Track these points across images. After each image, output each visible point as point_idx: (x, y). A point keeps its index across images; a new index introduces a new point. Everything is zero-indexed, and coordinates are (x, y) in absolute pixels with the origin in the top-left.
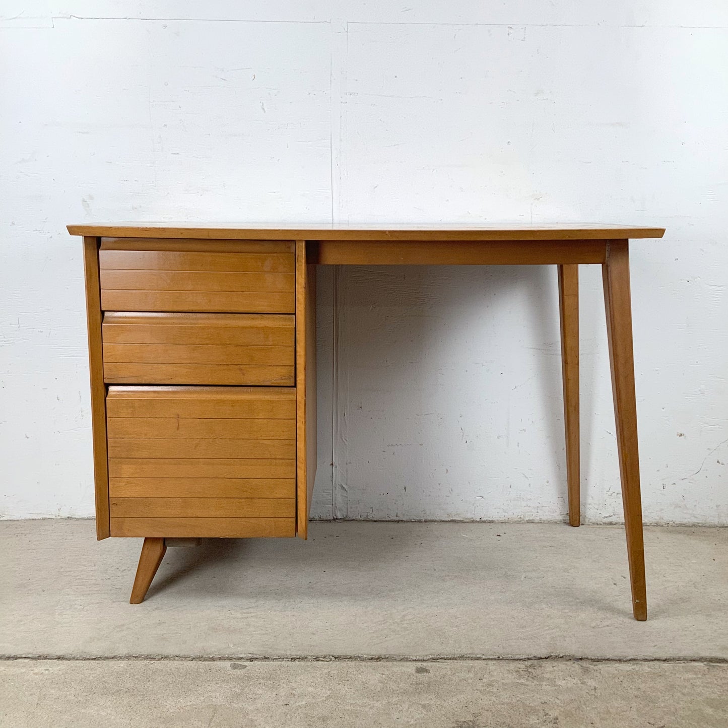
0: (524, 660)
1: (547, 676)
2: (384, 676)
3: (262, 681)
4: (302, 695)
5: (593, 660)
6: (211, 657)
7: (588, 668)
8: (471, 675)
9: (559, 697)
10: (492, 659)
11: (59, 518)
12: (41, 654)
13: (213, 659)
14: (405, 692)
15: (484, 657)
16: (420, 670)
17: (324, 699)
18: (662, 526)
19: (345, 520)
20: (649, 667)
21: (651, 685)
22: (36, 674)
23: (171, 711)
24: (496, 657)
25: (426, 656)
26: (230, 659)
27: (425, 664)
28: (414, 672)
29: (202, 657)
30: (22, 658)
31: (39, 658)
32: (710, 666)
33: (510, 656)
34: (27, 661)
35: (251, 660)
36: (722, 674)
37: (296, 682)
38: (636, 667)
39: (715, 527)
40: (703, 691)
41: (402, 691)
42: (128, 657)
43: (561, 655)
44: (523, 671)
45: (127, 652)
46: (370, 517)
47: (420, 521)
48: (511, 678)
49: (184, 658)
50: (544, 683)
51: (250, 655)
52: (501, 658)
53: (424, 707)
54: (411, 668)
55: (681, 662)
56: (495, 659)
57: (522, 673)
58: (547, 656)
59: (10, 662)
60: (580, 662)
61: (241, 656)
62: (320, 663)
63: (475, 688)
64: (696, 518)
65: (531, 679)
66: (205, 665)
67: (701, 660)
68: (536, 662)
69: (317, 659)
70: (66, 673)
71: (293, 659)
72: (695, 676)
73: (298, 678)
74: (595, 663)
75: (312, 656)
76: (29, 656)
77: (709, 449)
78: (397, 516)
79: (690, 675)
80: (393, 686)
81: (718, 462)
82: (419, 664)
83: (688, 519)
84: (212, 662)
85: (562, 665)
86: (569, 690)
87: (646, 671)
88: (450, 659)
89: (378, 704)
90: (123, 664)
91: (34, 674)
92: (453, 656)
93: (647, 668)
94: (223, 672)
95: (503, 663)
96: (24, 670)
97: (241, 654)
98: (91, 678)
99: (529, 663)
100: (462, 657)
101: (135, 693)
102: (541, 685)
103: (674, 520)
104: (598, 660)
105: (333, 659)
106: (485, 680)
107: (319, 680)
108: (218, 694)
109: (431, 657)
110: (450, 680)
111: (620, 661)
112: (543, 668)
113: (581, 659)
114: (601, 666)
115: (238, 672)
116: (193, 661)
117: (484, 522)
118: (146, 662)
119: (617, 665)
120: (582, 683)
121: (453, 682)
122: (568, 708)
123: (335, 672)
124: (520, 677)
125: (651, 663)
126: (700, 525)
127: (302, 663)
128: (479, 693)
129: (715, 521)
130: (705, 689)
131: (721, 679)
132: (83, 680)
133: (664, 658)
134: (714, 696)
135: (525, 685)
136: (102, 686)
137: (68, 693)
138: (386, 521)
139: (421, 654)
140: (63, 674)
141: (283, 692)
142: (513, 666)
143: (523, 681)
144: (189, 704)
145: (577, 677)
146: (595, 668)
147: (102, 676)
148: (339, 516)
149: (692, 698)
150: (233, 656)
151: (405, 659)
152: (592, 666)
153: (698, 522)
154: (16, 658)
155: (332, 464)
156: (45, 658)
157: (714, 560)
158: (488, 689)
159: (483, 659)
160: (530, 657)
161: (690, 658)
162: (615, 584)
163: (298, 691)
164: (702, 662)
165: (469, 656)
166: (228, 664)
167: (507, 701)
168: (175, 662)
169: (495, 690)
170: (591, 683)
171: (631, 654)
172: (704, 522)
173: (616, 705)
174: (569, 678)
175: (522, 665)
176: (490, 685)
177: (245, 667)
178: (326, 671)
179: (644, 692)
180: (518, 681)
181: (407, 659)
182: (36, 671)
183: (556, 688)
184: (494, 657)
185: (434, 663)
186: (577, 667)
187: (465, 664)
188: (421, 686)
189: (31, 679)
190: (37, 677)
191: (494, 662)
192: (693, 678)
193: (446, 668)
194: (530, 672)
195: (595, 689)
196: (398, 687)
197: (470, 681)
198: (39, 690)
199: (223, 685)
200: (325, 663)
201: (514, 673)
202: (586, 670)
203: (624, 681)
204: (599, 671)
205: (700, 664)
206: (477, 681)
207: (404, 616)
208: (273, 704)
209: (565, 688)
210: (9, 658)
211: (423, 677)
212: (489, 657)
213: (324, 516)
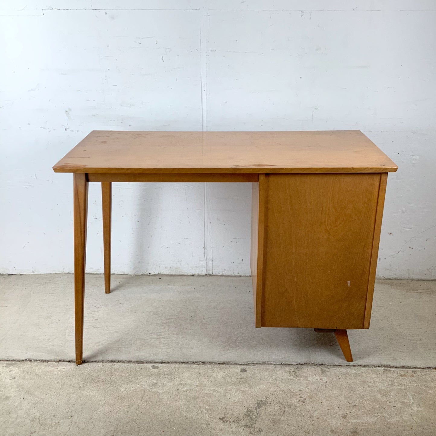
0: (294, 365)
1: (304, 374)
2: (225, 374)
3: (166, 376)
4: (185, 385)
5: (328, 366)
6: (142, 361)
7: (324, 370)
8: (267, 374)
9: (308, 387)
10: (278, 364)
11: (64, 273)
12: (60, 359)
13: (143, 363)
14: (234, 383)
15: (274, 363)
16: (243, 371)
17: (196, 387)
18: (378, 279)
19: (211, 275)
20: (355, 370)
21: (354, 381)
22: (59, 371)
23: (124, 393)
24: (280, 363)
25: (246, 362)
26: (151, 362)
27: (245, 367)
28: (239, 371)
29: (138, 361)
30: (51, 361)
31: (60, 361)
32: (385, 370)
33: (287, 363)
34: (54, 363)
35: (161, 363)
36: (390, 375)
37: (182, 377)
38: (349, 370)
39: (406, 280)
40: (379, 385)
41: (233, 382)
42: (102, 361)
43: (312, 363)
44: (292, 371)
46: (224, 274)
48: (286, 376)
49: (129, 362)
50: (302, 379)
51: (161, 361)
52: (283, 364)
53: (243, 392)
54: (238, 369)
55: (371, 367)
56: (280, 364)
57: (292, 372)
58: (305, 363)
59: (46, 363)
60: (321, 367)
61: (157, 361)
62: (195, 365)
63: (268, 382)
64: (397, 275)
65: (296, 377)
66: (139, 366)
67: (381, 366)
68: (299, 366)
69: (193, 363)
70: (73, 370)
71: (182, 363)
72: (376, 376)
73: (184, 374)
74: (329, 367)
75: (191, 362)
76: (55, 360)
77: (405, 241)
78: (238, 273)
79: (374, 376)
80: (229, 380)
81: (410, 247)
82: (242, 367)
83: (392, 276)
84: (143, 364)
85: (312, 368)
86: (313, 383)
87: (353, 373)
88: (258, 364)
89: (221, 390)
90: (100, 365)
91: (58, 371)
92: (259, 363)
93: (353, 371)
94: (148, 370)
95: (283, 366)
96: (53, 369)
98: (85, 373)
99: (296, 367)
100: (264, 363)
101: (106, 382)
102: (300, 380)
103: (384, 276)
104: (331, 366)
105: (201, 363)
106: (273, 377)
107: (194, 376)
108: (145, 383)
109: (248, 363)
110: (257, 376)
111: (341, 366)
112: (302, 370)
113: (322, 365)
114: (332, 369)
115: (156, 371)
116: (134, 364)
118: (111, 364)
119: (339, 368)
120: (320, 379)
121: (258, 378)
122: (312, 393)
123: (201, 371)
124: (291, 375)
125: (356, 368)
126: (398, 279)
127: (186, 365)
128: (270, 384)
129: (407, 277)
130: (380, 383)
131: (389, 378)
132: (82, 374)
133: (363, 365)
134: (384, 388)
135: (292, 380)
136: (91, 378)
137: (75, 382)
138: (232, 276)
139: (244, 361)
140: (72, 371)
141: (176, 382)
142: (288, 369)
143: (292, 378)
144: (132, 389)
145: (318, 376)
146: (328, 370)
147: (90, 372)
148: (209, 273)
149: (372, 389)
150: (153, 361)
151: (236, 364)
152: (327, 369)
153: (398, 277)
154: (48, 361)
155: (204, 248)
156: (63, 361)
157: (401, 303)
158: (274, 382)
159: (274, 364)
160: (297, 363)
161: (376, 365)
163: (183, 382)
164: (382, 367)
165: (267, 362)
166: (150, 365)
167: (282, 389)
168: (125, 364)
169: (278, 383)
170: (325, 379)
172: (400, 277)
173: (335, 392)
174: (314, 376)
175: (292, 368)
176: (275, 380)
177: (158, 367)
178: (197, 370)
179: (350, 385)
180: (290, 377)
181: (237, 363)
182: (59, 369)
183: (307, 382)
184: (279, 363)
185: (249, 366)
186: (319, 369)
187: (265, 367)
188: (242, 380)
189: (57, 374)
190: (60, 372)
191: (279, 366)
192: (375, 377)
193: (255, 369)
194: (296, 372)
195: (326, 383)
196: (231, 380)
197: (266, 377)
198: (61, 380)
199: (148, 378)
200: (197, 365)
201: (288, 373)
202: (323, 372)
203: (341, 378)
204: (330, 372)
205: (381, 369)
206: (270, 377)
207: (237, 338)
208: (172, 390)
209: (312, 382)
210: (45, 361)
211: (244, 375)
212: (277, 363)
213: (200, 273)
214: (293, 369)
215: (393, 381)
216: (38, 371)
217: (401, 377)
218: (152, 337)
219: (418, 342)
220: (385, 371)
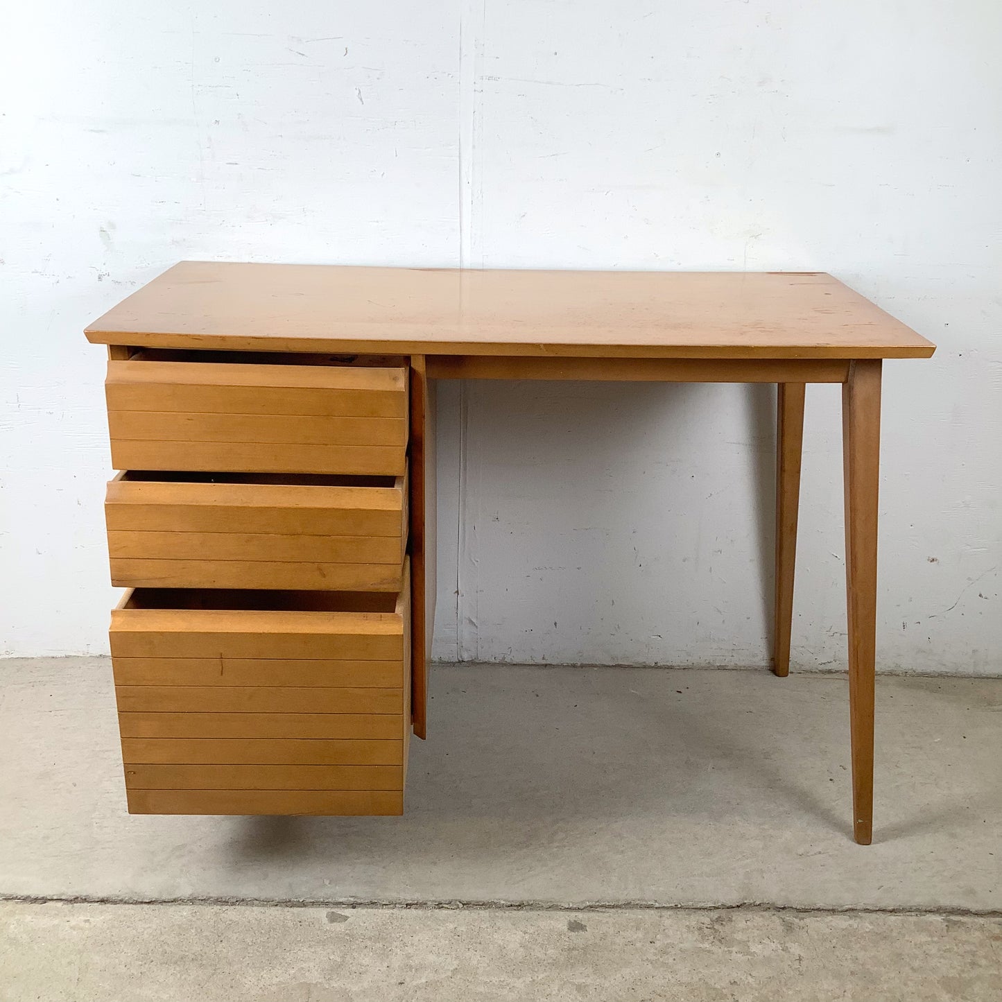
0: (710, 909)
1: (739, 936)
2: (527, 937)
3: (369, 943)
4: (420, 968)
5: (799, 910)
6: (301, 901)
7: (791, 923)
8: (640, 935)
9: (753, 974)
10: (667, 908)
11: (88, 655)
12: (77, 895)
13: (303, 905)
14: (554, 964)
15: (657, 905)
16: (576, 927)
17: (450, 974)
18: (898, 675)
19: (473, 663)
20: (871, 923)
21: (872, 954)
22: (73, 928)
23: (253, 992)
24: (673, 905)
25: (583, 902)
26: (326, 904)
27: (580, 915)
28: (565, 928)
29: (290, 901)
30: (52, 900)
31: (75, 900)
32: (948, 921)
33: (690, 903)
34: (60, 904)
35: (353, 906)
36: (964, 937)
37: (412, 945)
38: (854, 923)
39: (968, 677)
40: (938, 964)
41: (550, 961)
42: (192, 900)
43: (758, 903)
44: (707, 928)
45: (190, 892)
46: (508, 660)
47: (574, 666)
48: (690, 941)
49: (266, 902)
50: (734, 949)
51: (352, 899)
52: (679, 906)
53: (579, 988)
54: (560, 922)
55: (913, 914)
56: (671, 908)
57: (706, 931)
58: (739, 904)
59: (37, 907)
60: (781, 914)
61: (341, 900)
62: (444, 912)
63: (645, 958)
64: (944, 665)
65: (718, 943)
66: (294, 913)
67: (938, 911)
68: (723, 913)
69: (439, 905)
70: (113, 927)
71: (408, 906)
72: (930, 939)
73: (416, 938)
74: (802, 915)
75: (433, 901)
76: (63, 897)
77: (969, 579)
78: (543, 658)
79: (923, 938)
80: (538, 953)
81: (980, 595)
82: (573, 916)
83: (932, 666)
84: (303, 909)
85: (758, 919)
86: (767, 961)
87: (867, 930)
88: (613, 907)
89: (519, 984)
90: (186, 911)
91: (71, 928)
92: (616, 903)
93: (867, 925)
94: (317, 927)
95: (681, 913)
96: (56, 922)
97: (341, 897)
98: (146, 936)
99: (714, 914)
100: (628, 905)
101: (204, 962)
102: (730, 952)
103: (914, 668)
104: (806, 911)
105: (461, 905)
106: (658, 944)
107: (443, 941)
108: (312, 964)
109: (588, 904)
110: (613, 943)
111: (833, 911)
112: (733, 924)
113: (784, 908)
114: (810, 921)
115: (339, 927)
116: (278, 908)
117: (660, 667)
118: (217, 908)
119: (830, 918)
120: (783, 950)
121: (617, 947)
122: (764, 991)
123: (463, 929)
124: (704, 938)
125: (874, 915)
126: (949, 674)
127: (420, 912)
128: (650, 966)
129: (970, 670)
130: (942, 960)
131: (963, 944)
132: (136, 939)
133: (891, 908)
134: (953, 973)
135: (709, 951)
136: (161, 950)
137: (117, 961)
138: (529, 665)
139: (575, 899)
140: (108, 929)
141: (396, 961)
142: (694, 919)
143: (706, 945)
144: (275, 980)
145: (777, 939)
146: (802, 923)
147: (159, 932)
148: (466, 657)
149: (925, 976)
150: (330, 900)
151: (554, 907)
152: (797, 920)
153: (947, 670)
154: (44, 900)
155: (457, 592)
156: (85, 900)
157: (965, 737)
158: (661, 960)
159: (656, 908)
160: (716, 905)
161: (924, 909)
162: (831, 780)
163: (415, 962)
164: (940, 914)
165: (638, 902)
166: (322, 913)
167: (685, 979)
168: (255, 908)
169: (671, 961)
170: (796, 949)
171: (848, 901)
172: (954, 670)
173: (826, 987)
174: (766, 941)
175: (705, 919)
176: (664, 952)
177: (346, 918)
178: (451, 926)
179: (862, 965)
180: (701, 946)
181: (557, 906)
182: (73, 923)
183: (750, 957)
184: (671, 905)
185: (592, 914)
186: (778, 921)
187: (633, 916)
188: (575, 952)
189: (67, 937)
190: (75, 933)
191: (670, 912)
192: (927, 943)
193: (607, 922)
194: (716, 931)
195: (800, 960)
196: (546, 954)
197: (638, 945)
198: (79, 956)
199: (319, 949)
200: (451, 912)
201: (696, 932)
202: (789, 928)
203: (838, 946)
204: (805, 929)
205: (937, 918)
206: (648, 944)
208: (384, 983)
209: (761, 957)
210: (35, 900)
211: (578, 938)
212: (664, 905)
213: (446, 658)
214: (707, 921)
215: (974, 954)
216: (15, 928)
217: (993, 943)
220: (950, 925)
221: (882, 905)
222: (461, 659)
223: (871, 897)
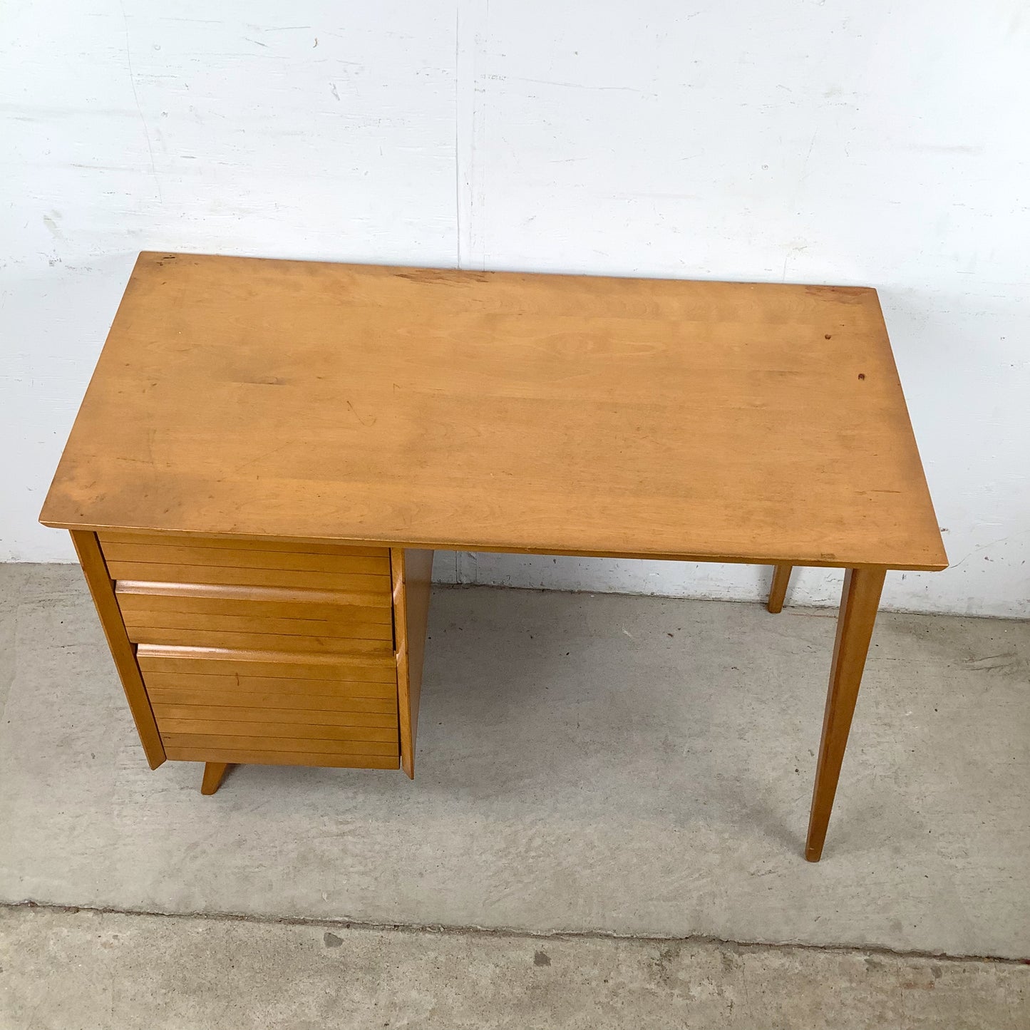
0: (661, 941)
1: (682, 975)
2: (498, 970)
3: (360, 975)
4: (403, 1006)
5: (740, 945)
6: (302, 918)
7: (730, 960)
8: (596, 972)
10: (624, 939)
12: (105, 904)
13: (304, 922)
14: (519, 1006)
15: (615, 935)
16: (541, 959)
17: (428, 1014)
19: (473, 585)
20: (801, 962)
21: (795, 1002)
22: (104, 945)
24: (629, 936)
25: (549, 930)
26: (323, 923)
27: (546, 945)
28: (532, 960)
29: (292, 918)
30: (83, 909)
31: (104, 910)
32: (870, 962)
33: (645, 934)
34: (91, 915)
35: (348, 926)
36: (880, 983)
37: (398, 978)
38: (786, 961)
41: (516, 1002)
42: (206, 915)
43: (704, 935)
44: (656, 964)
45: (204, 904)
46: (506, 584)
47: (572, 592)
48: (640, 980)
49: (270, 919)
50: (676, 992)
51: (347, 919)
52: (635, 937)
54: (528, 952)
55: (840, 952)
56: (628, 939)
57: (655, 968)
58: (688, 936)
60: (724, 949)
61: (336, 919)
62: (428, 937)
63: (597, 1000)
65: (663, 984)
66: (295, 933)
67: (864, 948)
68: (673, 946)
69: (423, 929)
70: (139, 945)
71: (396, 927)
72: (849, 985)
73: (401, 970)
74: (742, 949)
75: (418, 924)
76: (93, 906)
77: (978, 546)
78: (542, 585)
79: (844, 983)
80: (506, 991)
81: (986, 558)
82: (540, 945)
84: (303, 928)
85: (702, 953)
86: (702, 1007)
87: (796, 971)
90: (201, 926)
91: (102, 945)
92: (579, 932)
93: (798, 964)
94: (316, 951)
95: (636, 945)
96: (89, 937)
97: (337, 916)
98: (167, 958)
99: (665, 948)
100: (591, 934)
101: (219, 993)
102: (672, 995)
104: (746, 945)
105: (442, 930)
106: (611, 982)
107: (424, 975)
108: (311, 999)
109: (554, 932)
110: (572, 981)
111: (770, 946)
112: (679, 959)
113: (727, 942)
114: (748, 958)
115: (334, 953)
116: (281, 926)
117: (657, 596)
118: (228, 924)
119: (766, 954)
120: (718, 994)
121: (575, 985)
123: (443, 959)
124: (651, 977)
125: (805, 953)
127: (406, 936)
128: (601, 1011)
130: (855, 1011)
131: (877, 992)
132: (159, 961)
133: (822, 944)
135: (654, 994)
136: (181, 975)
137: (144, 988)
138: (527, 589)
139: (544, 925)
140: (134, 947)
141: (383, 997)
142: (646, 953)
143: (653, 986)
144: (280, 1017)
145: (716, 980)
146: (740, 961)
147: (179, 953)
148: (465, 580)
150: (327, 919)
151: (524, 934)
152: (736, 957)
154: (76, 909)
156: (113, 910)
157: (936, 710)
158: (611, 1003)
159: (614, 938)
160: (668, 937)
161: (852, 946)
162: (797, 771)
163: (399, 999)
164: (865, 953)
165: (599, 931)
166: (319, 933)
168: (261, 927)
169: (619, 1004)
170: (729, 993)
171: (785, 936)
174: (705, 982)
176: (615, 993)
177: (340, 941)
178: (433, 955)
179: (784, 1015)
180: (648, 987)
182: (104, 939)
183: (688, 1002)
184: (627, 936)
185: (557, 943)
186: (717, 954)
187: (593, 947)
188: (538, 991)
189: (99, 957)
190: (106, 951)
191: (625, 943)
192: (846, 990)
193: (569, 955)
194: (663, 968)
195: (731, 1006)
196: (512, 993)
197: (594, 984)
198: (111, 981)
199: (316, 981)
200: (433, 937)
201: (645, 970)
202: (728, 965)
203: (767, 991)
204: (741, 969)
205: (860, 958)
206: (602, 984)
207: (531, 840)
208: (372, 1024)
209: (698, 1002)
210: (68, 909)
211: (543, 973)
212: (621, 935)
213: (444, 580)
214: (656, 954)
215: (883, 1004)
216: (54, 944)
217: (903, 991)
218: (324, 828)
219: (960, 863)
220: (873, 965)
221: (815, 942)
222: (459, 582)
223: (807, 930)
